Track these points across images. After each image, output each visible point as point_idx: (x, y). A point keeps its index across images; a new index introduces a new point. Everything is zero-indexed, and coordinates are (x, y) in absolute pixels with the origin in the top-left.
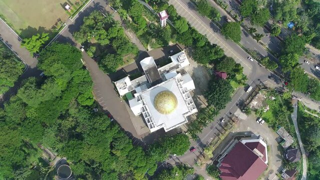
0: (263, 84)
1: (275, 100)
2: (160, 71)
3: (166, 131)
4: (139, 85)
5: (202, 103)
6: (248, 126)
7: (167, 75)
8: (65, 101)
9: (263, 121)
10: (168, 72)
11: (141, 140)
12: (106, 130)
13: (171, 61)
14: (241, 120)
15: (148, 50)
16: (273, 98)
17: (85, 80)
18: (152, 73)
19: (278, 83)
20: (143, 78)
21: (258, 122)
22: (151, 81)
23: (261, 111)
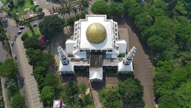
0: (17, 25)
1: (17, 12)
2: (88, 63)
3: (106, 15)
4: (112, 60)
5: (68, 30)
6: (47, 5)
7: (85, 57)
8: (185, 71)
9: (34, 3)
10: (82, 59)
11: (126, 24)
12: (154, 34)
13: (75, 67)
14: (48, 9)
15: (90, 90)
16: (17, 14)
17: (161, 82)
18: (96, 63)
19: (7, 20)
20: (106, 63)
21: (38, 4)
22: (100, 56)
23: (31, 9)
